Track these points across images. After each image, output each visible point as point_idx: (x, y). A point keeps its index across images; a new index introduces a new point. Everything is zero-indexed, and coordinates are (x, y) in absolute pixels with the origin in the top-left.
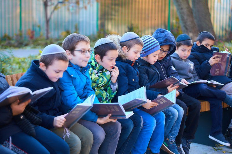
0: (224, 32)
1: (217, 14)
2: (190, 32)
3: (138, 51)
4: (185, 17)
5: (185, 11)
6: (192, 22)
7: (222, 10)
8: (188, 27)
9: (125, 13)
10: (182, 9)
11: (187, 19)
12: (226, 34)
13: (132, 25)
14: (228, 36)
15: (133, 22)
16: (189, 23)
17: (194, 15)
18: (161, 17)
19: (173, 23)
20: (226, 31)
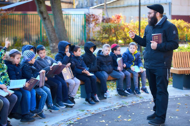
0: (78, 40)
1: (73, 29)
2: (54, 42)
3: (19, 58)
4: (51, 34)
5: (50, 29)
6: (55, 36)
7: (76, 26)
8: (52, 40)
9: (11, 30)
10: (48, 28)
11: (51, 35)
12: (79, 42)
13: (16, 37)
14: (80, 43)
15: (17, 35)
16: (53, 37)
17: (56, 31)
18: (36, 31)
19: (44, 36)
20: (79, 40)
